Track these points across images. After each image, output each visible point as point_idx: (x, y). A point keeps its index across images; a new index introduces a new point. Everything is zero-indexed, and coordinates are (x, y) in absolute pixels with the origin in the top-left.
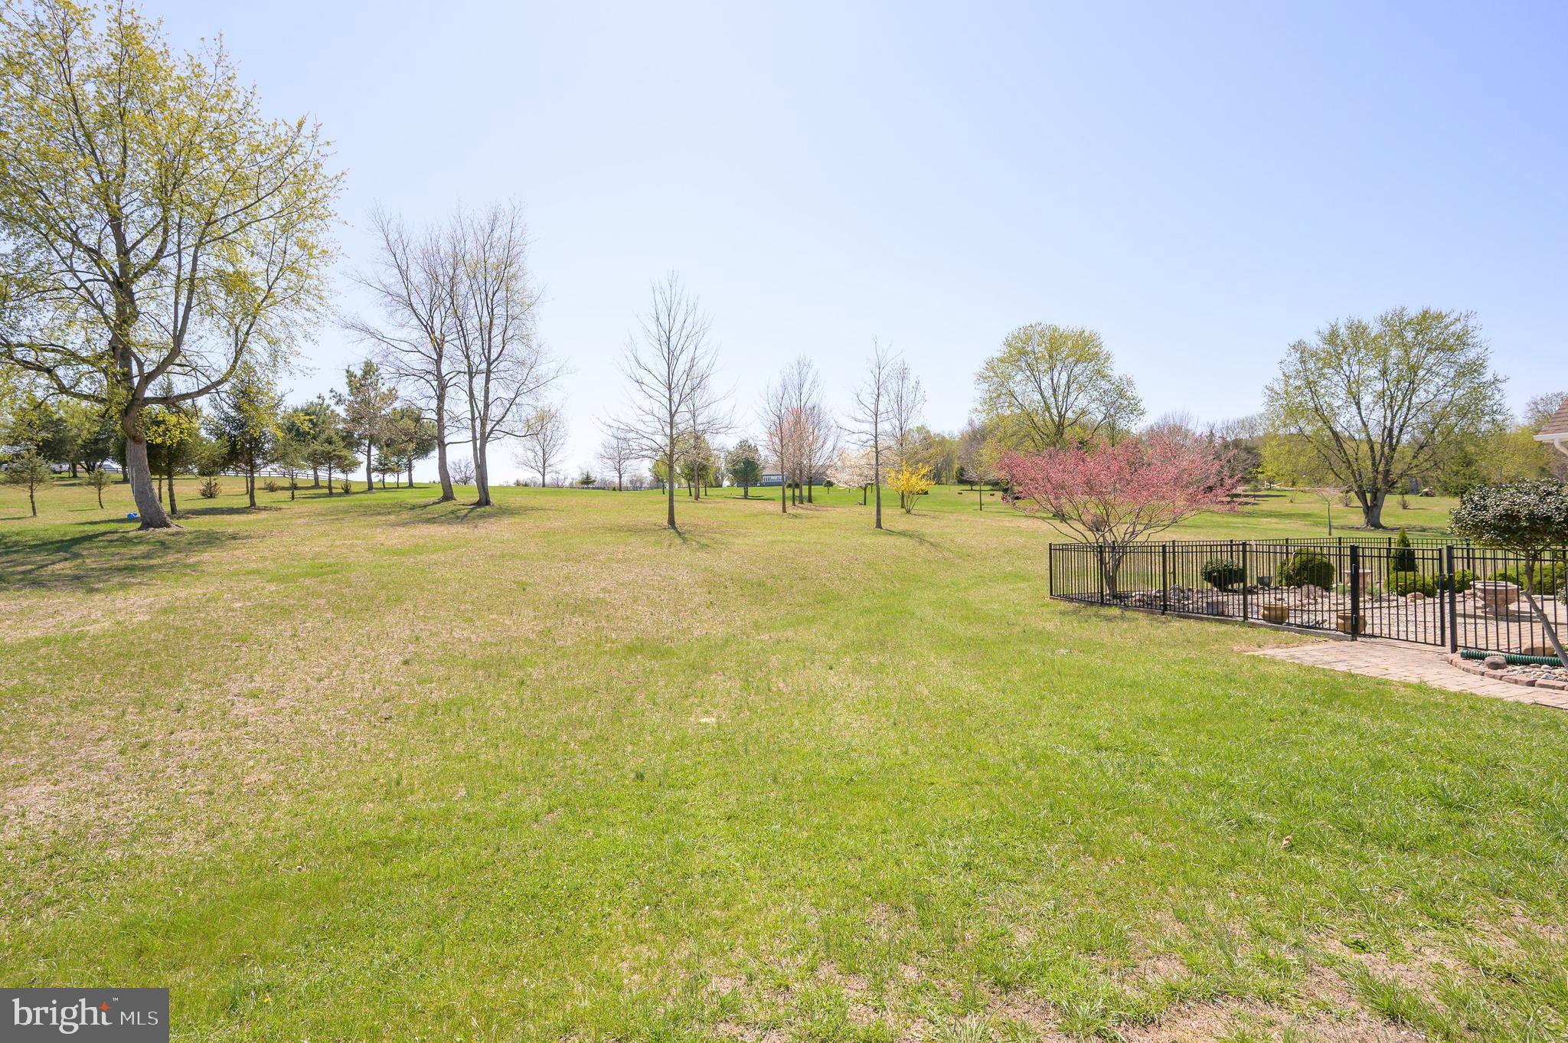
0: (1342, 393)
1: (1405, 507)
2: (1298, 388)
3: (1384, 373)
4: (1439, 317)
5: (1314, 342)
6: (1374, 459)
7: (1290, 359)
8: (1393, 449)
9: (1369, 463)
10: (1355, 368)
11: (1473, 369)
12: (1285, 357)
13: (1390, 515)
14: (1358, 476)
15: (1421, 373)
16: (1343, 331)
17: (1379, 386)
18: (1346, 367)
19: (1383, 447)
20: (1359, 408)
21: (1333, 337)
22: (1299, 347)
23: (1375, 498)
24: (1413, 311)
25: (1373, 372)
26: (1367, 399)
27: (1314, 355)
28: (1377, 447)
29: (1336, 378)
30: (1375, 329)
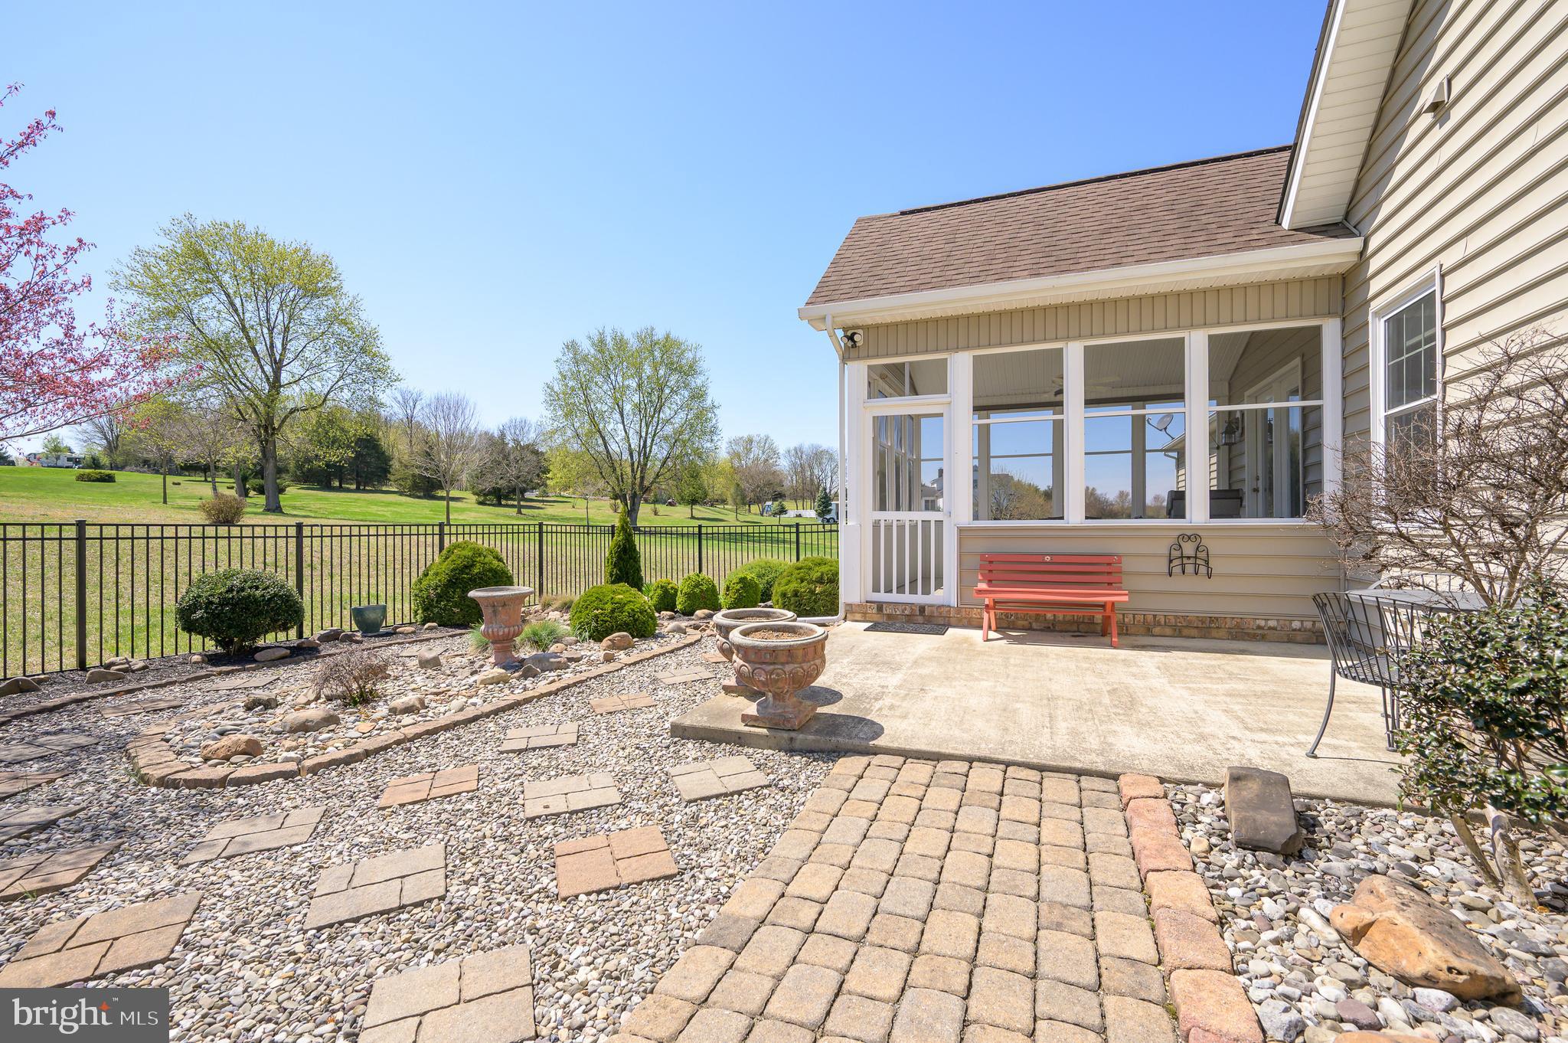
0: (610, 401)
1: (656, 513)
2: (573, 389)
3: (639, 386)
4: (677, 344)
5: (586, 347)
6: (633, 464)
7: (564, 358)
8: (646, 457)
9: (629, 470)
10: (620, 379)
11: (698, 395)
12: (560, 356)
13: (644, 520)
14: (620, 479)
15: (667, 391)
16: (609, 339)
17: (636, 399)
18: (612, 377)
19: (639, 456)
20: (622, 416)
21: (600, 344)
22: (572, 347)
23: (633, 504)
24: (659, 335)
25: (633, 383)
26: (628, 407)
27: (585, 359)
28: (636, 456)
29: (605, 387)
30: (633, 343)
